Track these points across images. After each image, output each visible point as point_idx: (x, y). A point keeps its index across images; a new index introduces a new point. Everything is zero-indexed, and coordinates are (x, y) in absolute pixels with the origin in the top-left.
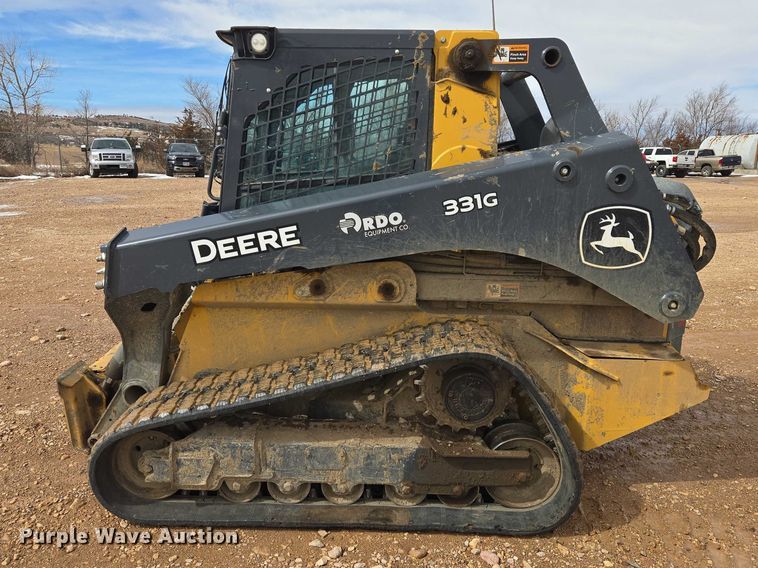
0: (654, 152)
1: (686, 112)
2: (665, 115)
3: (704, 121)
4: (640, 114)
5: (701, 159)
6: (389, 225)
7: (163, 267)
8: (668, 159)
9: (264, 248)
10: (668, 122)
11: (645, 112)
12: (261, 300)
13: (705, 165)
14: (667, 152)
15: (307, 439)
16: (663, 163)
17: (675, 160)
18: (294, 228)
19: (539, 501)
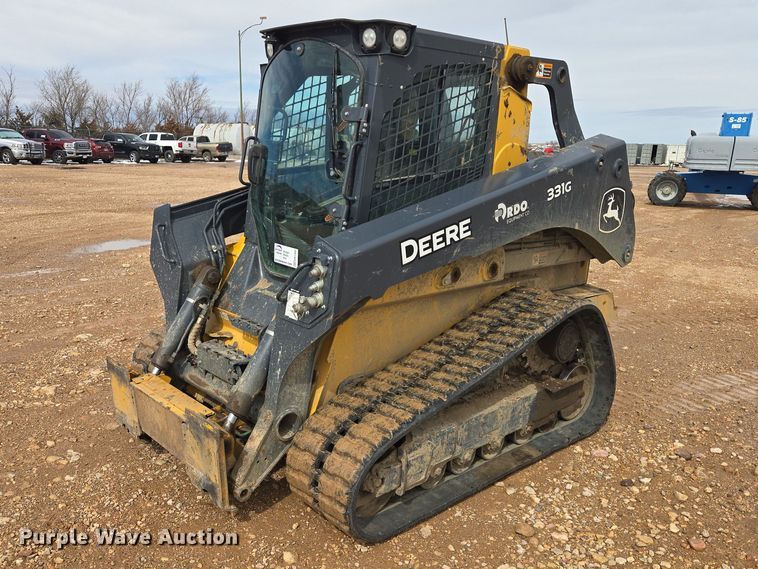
0: (159, 137)
1: (167, 99)
2: (150, 100)
3: (184, 109)
4: (127, 98)
5: (200, 145)
6: (521, 212)
7: (378, 273)
8: (174, 145)
9: (448, 243)
10: (154, 107)
11: (131, 96)
12: (415, 295)
13: (205, 151)
14: (171, 138)
15: (479, 409)
16: (170, 148)
17: (180, 145)
18: (468, 221)
19: (578, 410)
